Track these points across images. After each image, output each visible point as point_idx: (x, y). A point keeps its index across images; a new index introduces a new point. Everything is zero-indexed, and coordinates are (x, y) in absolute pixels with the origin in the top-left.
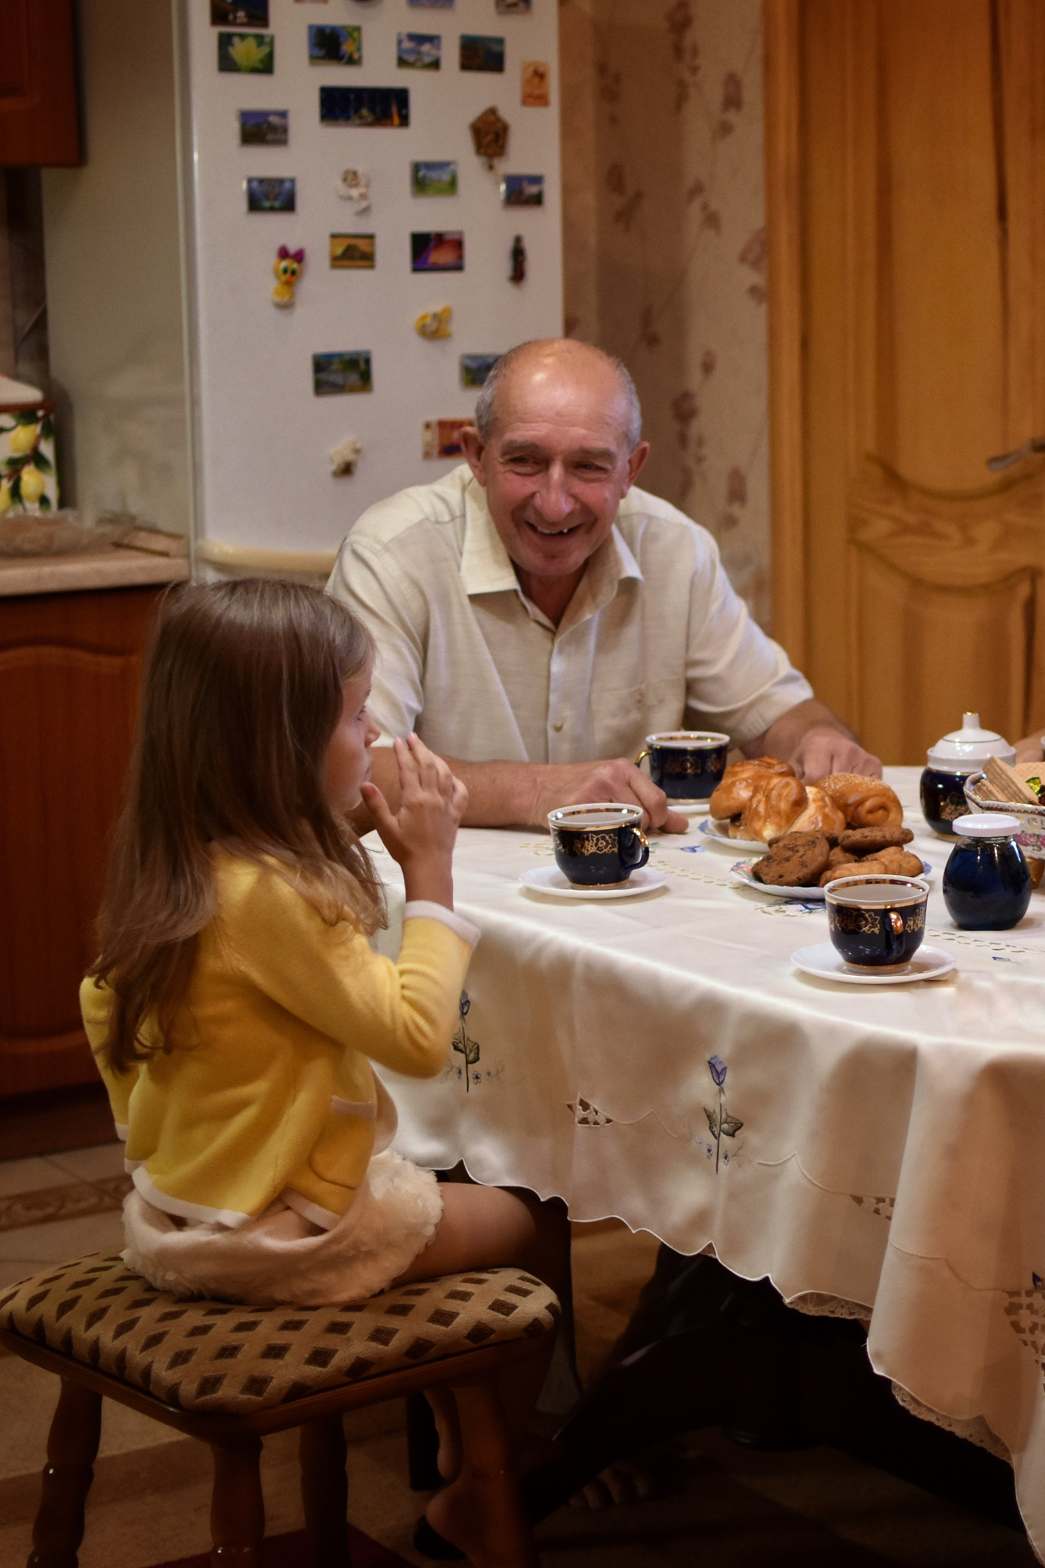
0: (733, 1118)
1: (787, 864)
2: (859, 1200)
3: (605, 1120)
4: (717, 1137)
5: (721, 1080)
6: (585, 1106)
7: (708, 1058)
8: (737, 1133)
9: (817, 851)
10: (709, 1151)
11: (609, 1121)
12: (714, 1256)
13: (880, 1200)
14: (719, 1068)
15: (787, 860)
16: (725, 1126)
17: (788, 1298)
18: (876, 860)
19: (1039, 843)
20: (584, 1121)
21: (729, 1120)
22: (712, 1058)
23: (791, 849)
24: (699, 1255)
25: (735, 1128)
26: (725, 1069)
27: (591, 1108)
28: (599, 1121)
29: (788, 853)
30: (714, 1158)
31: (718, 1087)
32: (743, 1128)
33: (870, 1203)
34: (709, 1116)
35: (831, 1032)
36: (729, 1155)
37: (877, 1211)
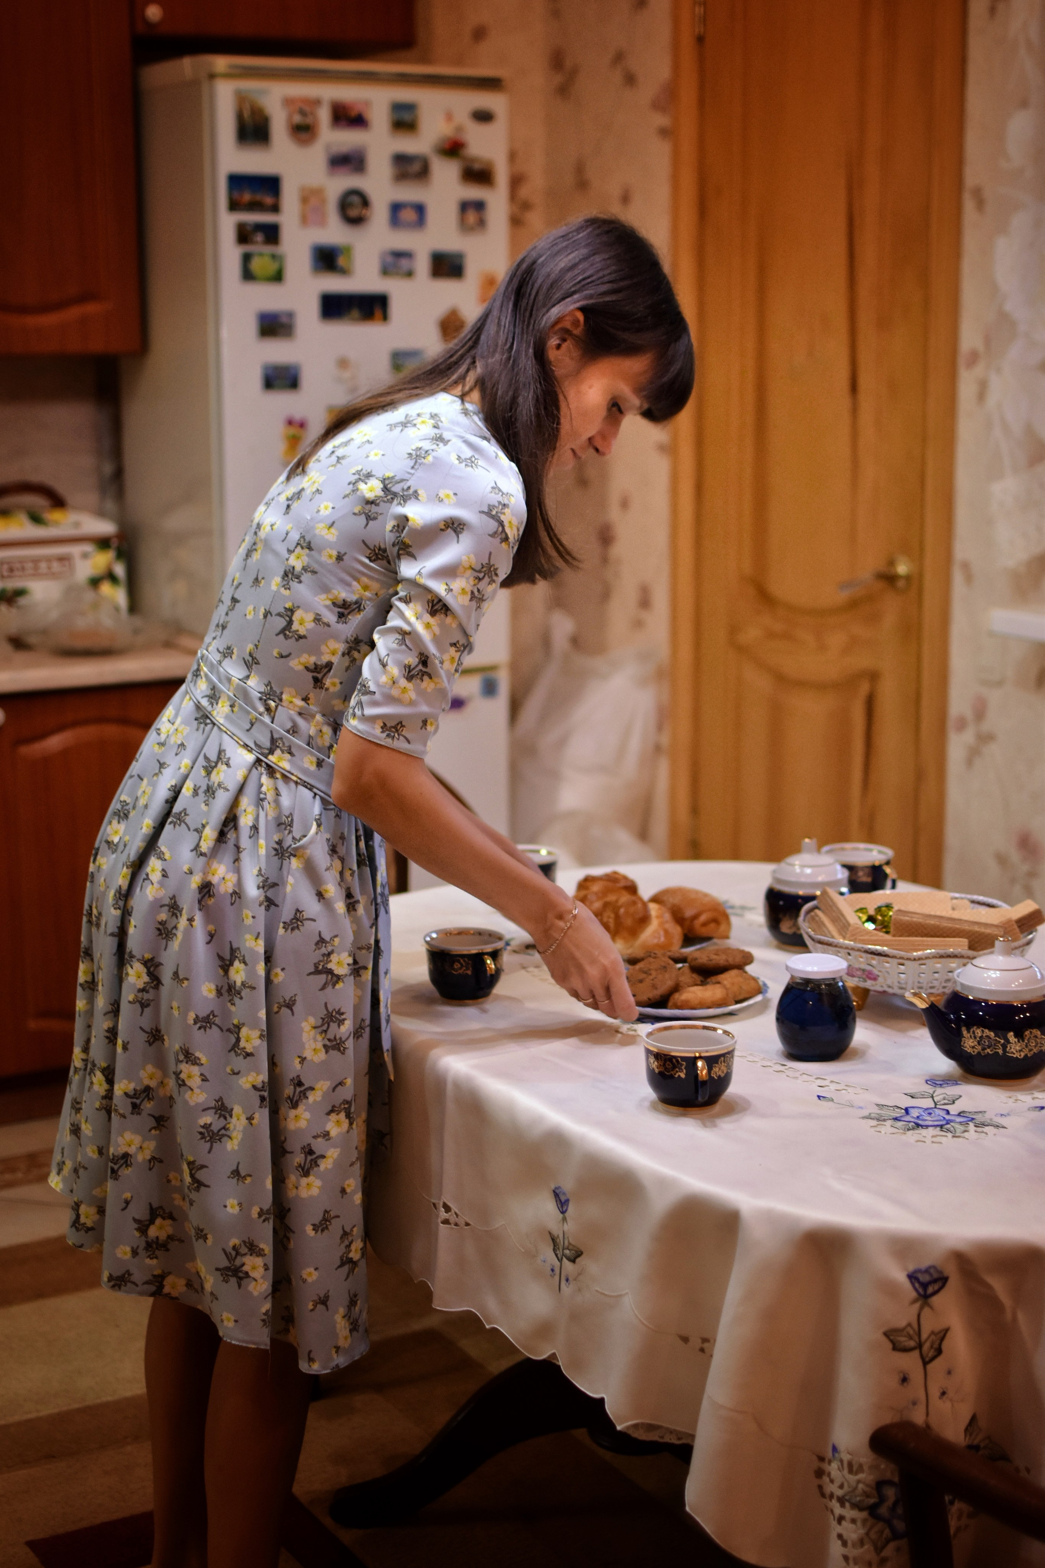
0: (574, 1246)
1: (641, 985)
2: (685, 1340)
3: (464, 1223)
4: (560, 1260)
5: (564, 1209)
6: (447, 1209)
7: (553, 1187)
8: (578, 1260)
9: (667, 976)
10: (553, 1270)
11: (467, 1224)
12: (557, 1363)
13: (705, 1340)
14: (563, 1199)
15: (641, 981)
16: (567, 1252)
17: (620, 1424)
18: (719, 983)
19: (864, 976)
20: (446, 1222)
21: (571, 1247)
22: (556, 1188)
23: (645, 972)
24: (544, 1361)
25: (576, 1256)
26: (567, 1201)
27: (453, 1211)
28: (459, 1223)
29: (643, 976)
30: (557, 1278)
31: (561, 1215)
32: (582, 1257)
33: (696, 1342)
34: (554, 1240)
35: (663, 1182)
36: (570, 1279)
37: (702, 1350)
